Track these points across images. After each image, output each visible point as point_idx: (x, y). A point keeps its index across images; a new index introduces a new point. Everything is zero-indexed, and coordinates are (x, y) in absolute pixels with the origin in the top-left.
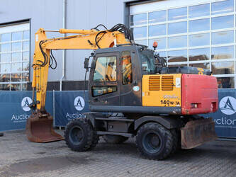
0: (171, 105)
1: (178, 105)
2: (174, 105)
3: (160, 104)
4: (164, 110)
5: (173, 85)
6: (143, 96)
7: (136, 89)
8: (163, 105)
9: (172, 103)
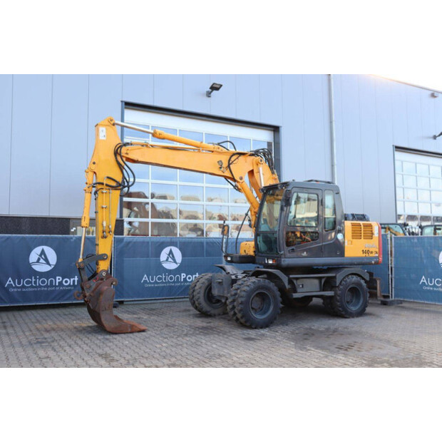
0: (371, 255)
1: (377, 255)
2: (374, 255)
3: (360, 254)
4: (366, 261)
5: (372, 234)
6: (346, 244)
7: (340, 236)
8: (364, 255)
9: (372, 252)
